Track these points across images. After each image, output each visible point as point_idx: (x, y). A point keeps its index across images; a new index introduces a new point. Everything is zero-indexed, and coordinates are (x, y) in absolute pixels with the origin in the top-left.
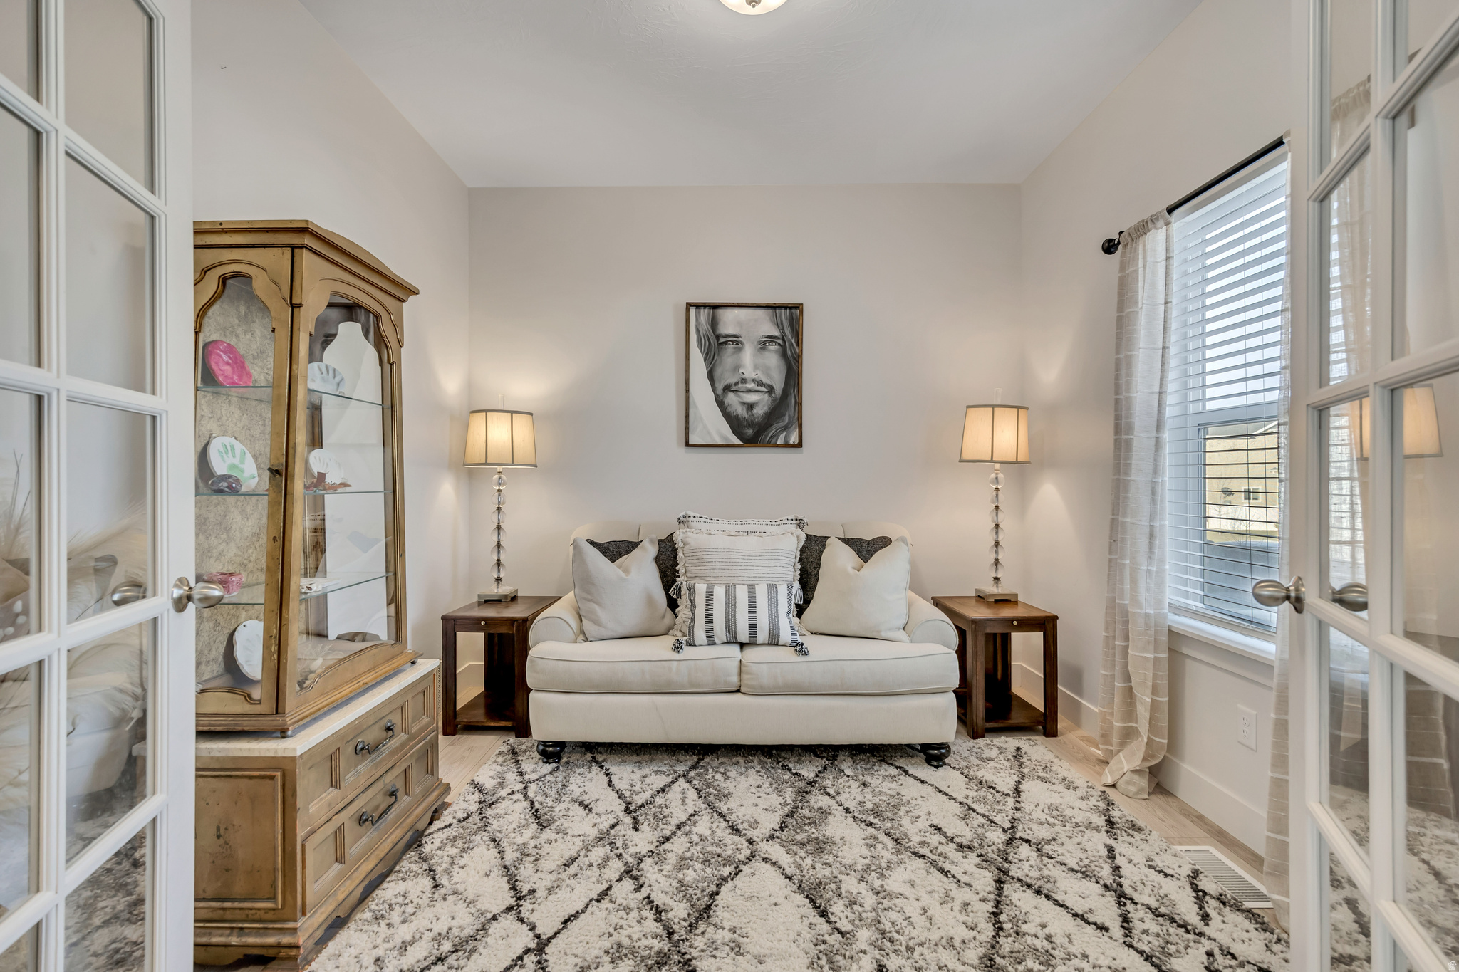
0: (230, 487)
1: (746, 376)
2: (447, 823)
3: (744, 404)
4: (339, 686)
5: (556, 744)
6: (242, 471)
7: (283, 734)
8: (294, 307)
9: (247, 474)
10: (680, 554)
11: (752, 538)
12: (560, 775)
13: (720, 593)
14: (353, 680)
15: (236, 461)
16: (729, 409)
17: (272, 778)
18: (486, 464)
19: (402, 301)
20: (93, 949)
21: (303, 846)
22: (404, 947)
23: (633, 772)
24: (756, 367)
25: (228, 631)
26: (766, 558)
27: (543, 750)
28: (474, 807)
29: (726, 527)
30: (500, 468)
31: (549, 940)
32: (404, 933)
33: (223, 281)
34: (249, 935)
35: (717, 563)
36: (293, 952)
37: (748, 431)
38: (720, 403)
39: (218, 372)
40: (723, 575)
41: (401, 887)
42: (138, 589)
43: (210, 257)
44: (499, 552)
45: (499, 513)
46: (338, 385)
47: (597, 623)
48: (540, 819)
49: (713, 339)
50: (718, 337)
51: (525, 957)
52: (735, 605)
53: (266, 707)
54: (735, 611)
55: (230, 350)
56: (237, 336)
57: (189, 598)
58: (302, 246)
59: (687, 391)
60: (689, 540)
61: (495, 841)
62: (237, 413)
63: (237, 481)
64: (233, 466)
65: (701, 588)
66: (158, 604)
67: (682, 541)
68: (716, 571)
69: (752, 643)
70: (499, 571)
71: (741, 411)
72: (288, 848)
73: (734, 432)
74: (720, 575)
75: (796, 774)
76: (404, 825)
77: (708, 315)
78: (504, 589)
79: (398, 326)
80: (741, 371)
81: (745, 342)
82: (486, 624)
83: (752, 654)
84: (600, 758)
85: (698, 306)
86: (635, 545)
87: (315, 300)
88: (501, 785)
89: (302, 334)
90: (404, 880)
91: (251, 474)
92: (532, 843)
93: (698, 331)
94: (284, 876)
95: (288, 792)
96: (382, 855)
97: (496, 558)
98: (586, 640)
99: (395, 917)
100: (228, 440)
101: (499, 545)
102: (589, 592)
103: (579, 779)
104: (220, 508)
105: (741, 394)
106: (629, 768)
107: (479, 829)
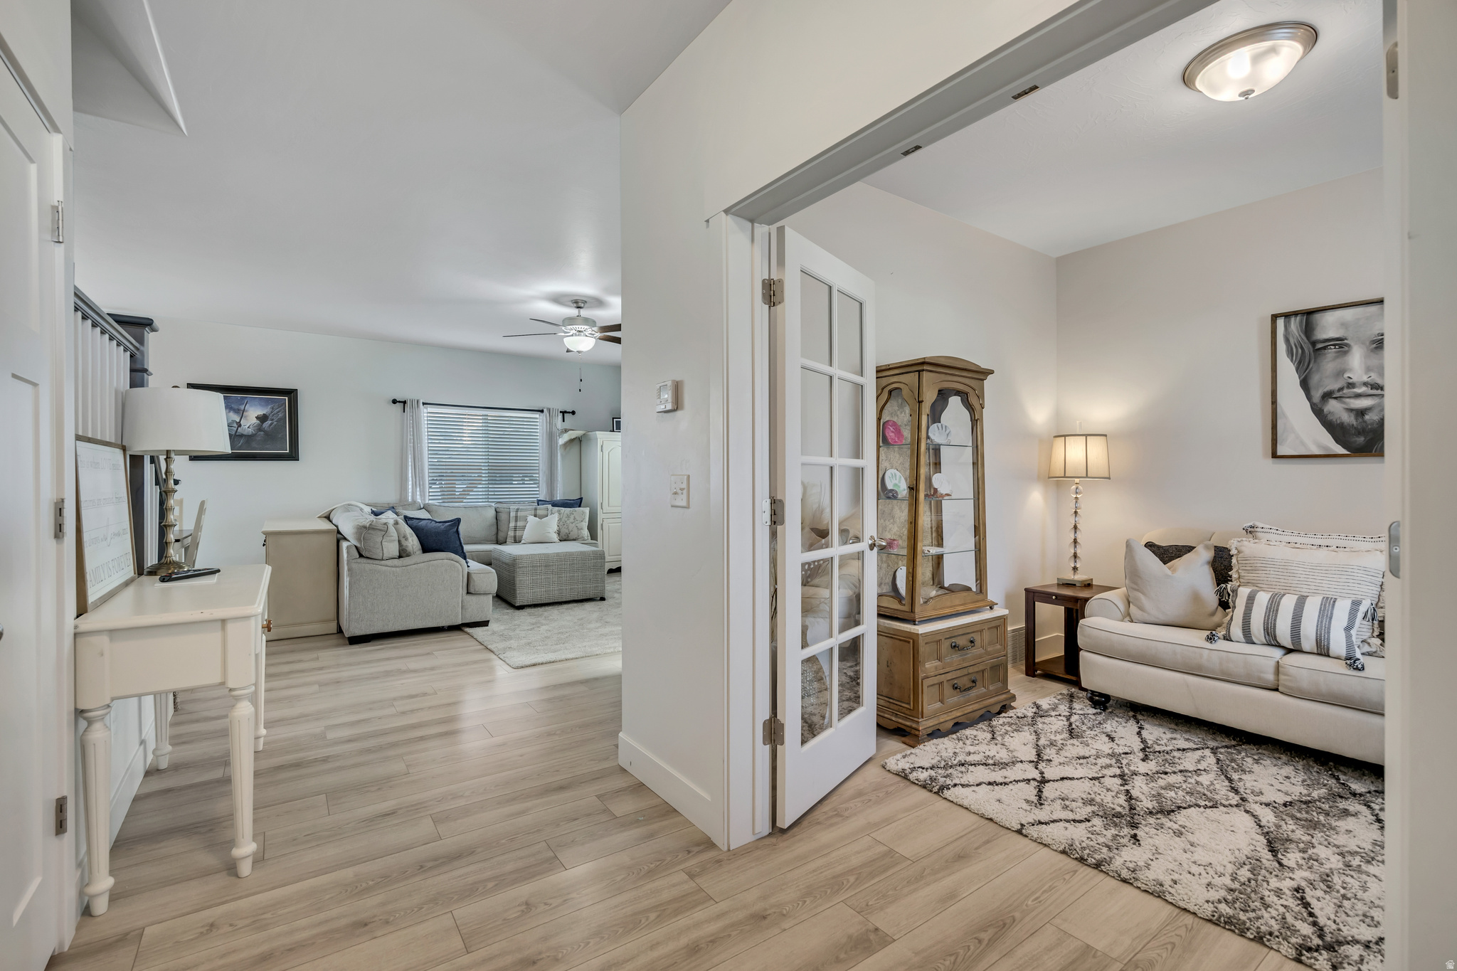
0: (893, 496)
1: (1355, 379)
2: (1010, 716)
3: (1351, 410)
4: (944, 608)
5: (1101, 695)
6: (899, 487)
7: (913, 622)
8: (920, 402)
9: (902, 488)
10: (1234, 561)
11: (1324, 551)
12: (1100, 718)
13: (1263, 599)
14: (951, 607)
15: (897, 482)
16: (1330, 417)
17: (909, 642)
18: (1065, 477)
19: (983, 380)
20: (843, 706)
21: (922, 682)
22: (969, 754)
23: (1164, 733)
24: (1368, 370)
25: (894, 570)
26: (1334, 572)
27: (1090, 697)
28: (1030, 714)
29: (1293, 539)
30: (1077, 480)
31: (1049, 781)
32: (972, 749)
33: (890, 392)
34: (899, 718)
35: (1272, 572)
36: (917, 733)
37: (1357, 439)
38: (1318, 412)
39: (889, 437)
40: (1279, 584)
41: (974, 732)
42: (858, 539)
43: (884, 382)
44: (1075, 547)
45: (1076, 516)
46: (948, 435)
47: (1141, 608)
48: (1072, 733)
49: (1307, 347)
50: (1314, 343)
51: (1032, 781)
52: (1277, 611)
53: (907, 608)
54: (1276, 616)
55: (894, 424)
56: (897, 416)
57: (874, 545)
58: (923, 370)
59: (1274, 403)
60: (1243, 549)
61: (1036, 733)
62: (898, 456)
63: (896, 492)
64: (896, 485)
65: (1244, 592)
66: (863, 546)
67: (1236, 549)
68: (1269, 579)
69: (1294, 650)
70: (1076, 562)
71: (1347, 418)
72: (916, 680)
73: (1337, 441)
74: (1274, 583)
75: (1343, 784)
76: (981, 703)
77: (1301, 322)
78: (1080, 577)
79: (980, 396)
80: (1346, 375)
81: (1352, 344)
82: (1056, 598)
83: (1294, 659)
84: (1140, 717)
85: (1287, 316)
86: (1190, 549)
87: (930, 396)
88: (1054, 709)
89: (923, 416)
90: (977, 730)
91: (902, 487)
92: (1061, 742)
93: (1287, 340)
94: (914, 694)
95: (916, 652)
96: (966, 712)
97: (1073, 552)
98: (1132, 621)
99: (968, 742)
100: (893, 471)
101: (1075, 541)
102: (1135, 583)
103: (1115, 724)
104: (890, 506)
105: (1348, 400)
106: (1161, 730)
107: (1029, 725)
